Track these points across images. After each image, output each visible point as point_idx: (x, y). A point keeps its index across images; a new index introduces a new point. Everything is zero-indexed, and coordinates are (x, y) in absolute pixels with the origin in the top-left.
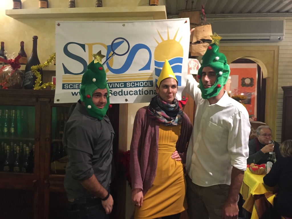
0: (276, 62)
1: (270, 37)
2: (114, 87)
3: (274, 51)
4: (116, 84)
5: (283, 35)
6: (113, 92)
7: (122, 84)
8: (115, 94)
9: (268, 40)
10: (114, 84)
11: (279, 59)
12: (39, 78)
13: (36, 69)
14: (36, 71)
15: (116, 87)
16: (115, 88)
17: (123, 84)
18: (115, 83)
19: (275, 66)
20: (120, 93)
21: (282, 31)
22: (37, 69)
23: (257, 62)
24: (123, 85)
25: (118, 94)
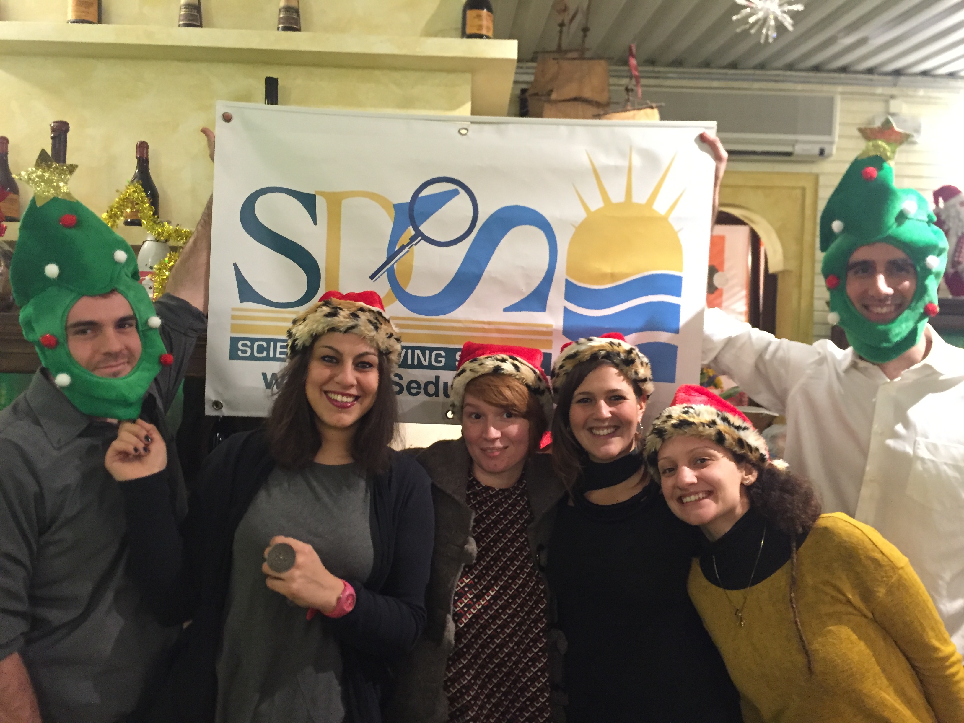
1: (793, 146)
2: (409, 362)
3: (804, 189)
4: (417, 352)
5: (832, 143)
6: (404, 383)
7: (437, 356)
8: (414, 391)
9: (789, 154)
10: (410, 351)
15: (416, 363)
16: (412, 366)
17: (443, 354)
18: (413, 349)
19: (808, 238)
20: (431, 389)
21: (829, 131)
23: (750, 221)
24: (443, 360)
25: (422, 391)
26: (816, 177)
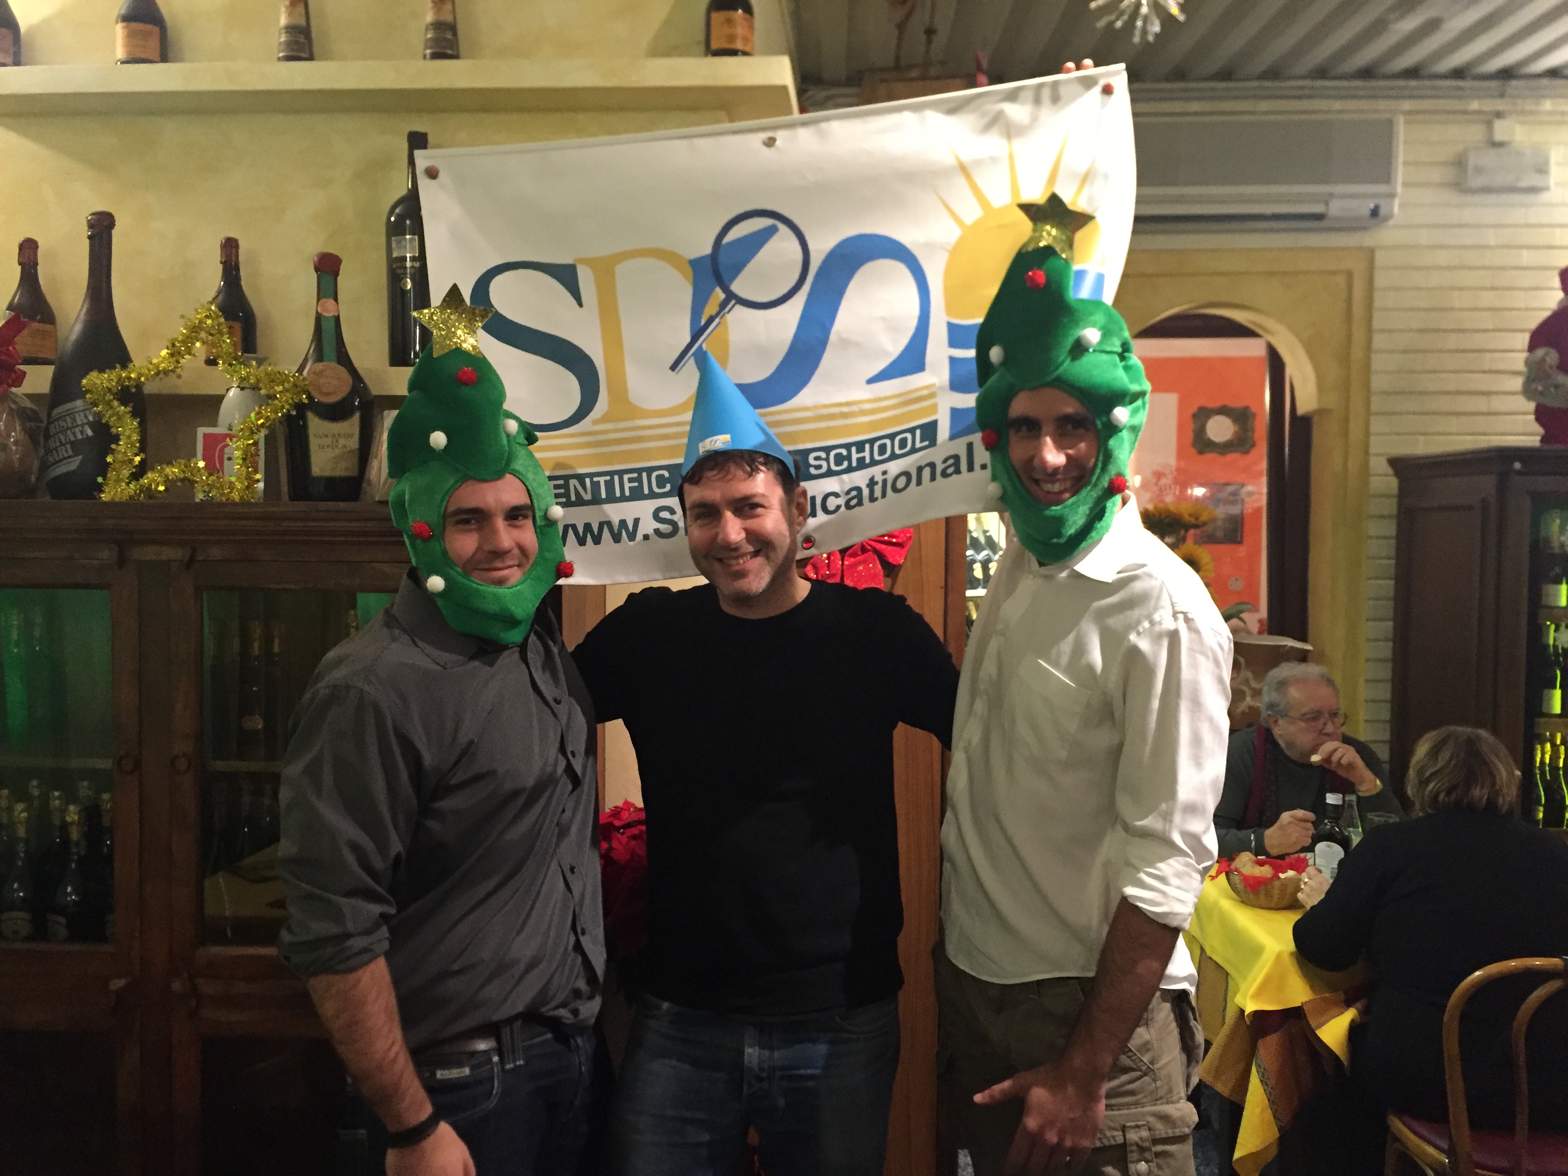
0: (1358, 335)
1: (1327, 204)
3: (1350, 274)
5: (1391, 196)
9: (1320, 217)
11: (1376, 315)
12: (129, 437)
13: (110, 390)
14: (109, 404)
19: (1357, 353)
21: (1385, 175)
22: (114, 390)
23: (1266, 330)
26: (1370, 254)
